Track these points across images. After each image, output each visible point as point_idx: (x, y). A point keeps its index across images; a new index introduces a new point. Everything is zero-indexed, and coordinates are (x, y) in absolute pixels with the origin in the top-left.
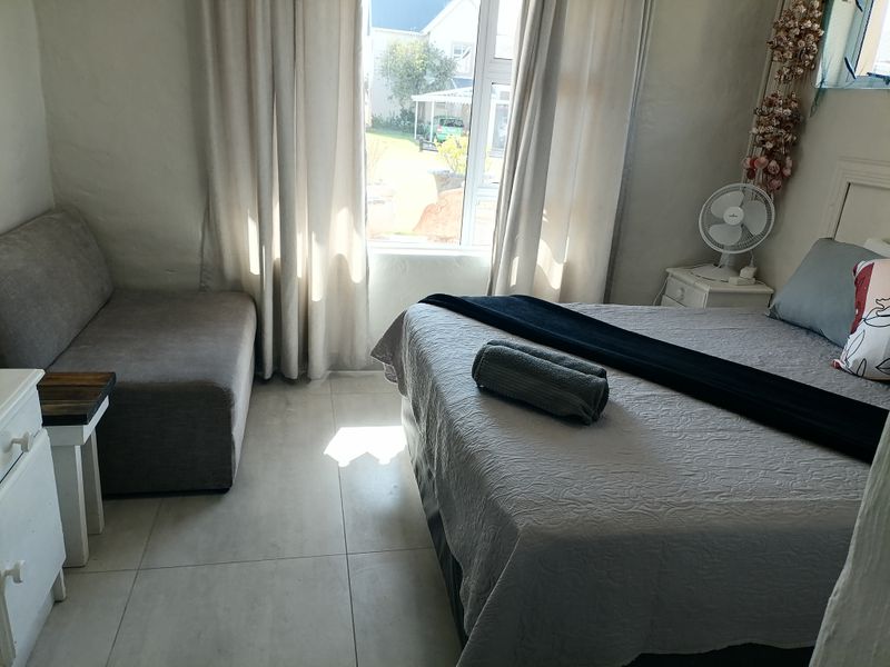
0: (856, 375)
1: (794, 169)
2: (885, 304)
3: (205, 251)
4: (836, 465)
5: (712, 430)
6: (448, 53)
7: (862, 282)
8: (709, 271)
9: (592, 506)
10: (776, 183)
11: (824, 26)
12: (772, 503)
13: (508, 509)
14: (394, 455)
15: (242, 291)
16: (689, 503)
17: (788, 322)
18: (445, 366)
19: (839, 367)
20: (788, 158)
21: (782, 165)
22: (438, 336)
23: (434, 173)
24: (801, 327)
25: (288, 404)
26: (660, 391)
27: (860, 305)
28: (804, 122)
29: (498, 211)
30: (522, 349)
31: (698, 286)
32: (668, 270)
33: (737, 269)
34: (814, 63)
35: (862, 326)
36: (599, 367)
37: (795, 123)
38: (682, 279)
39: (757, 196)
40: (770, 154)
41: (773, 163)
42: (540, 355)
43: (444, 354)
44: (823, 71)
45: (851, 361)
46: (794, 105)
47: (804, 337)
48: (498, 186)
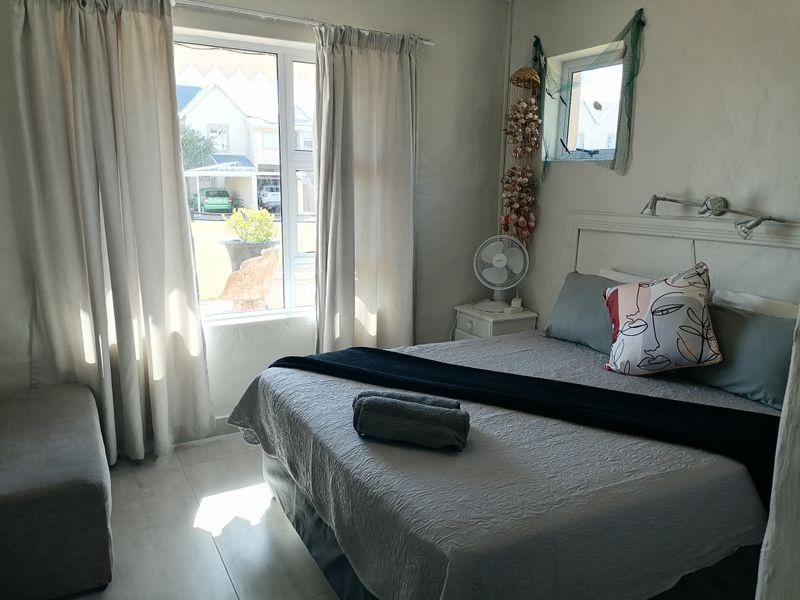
0: (624, 374)
1: (536, 222)
2: (634, 318)
3: (34, 348)
4: (643, 447)
5: (551, 436)
6: (204, 133)
7: (612, 303)
8: (487, 305)
9: (493, 520)
10: (526, 233)
11: (541, 116)
12: (617, 486)
13: (431, 539)
14: (263, 513)
15: (77, 382)
16: (561, 501)
17: (560, 339)
18: (322, 422)
19: (611, 370)
20: (531, 214)
21: (528, 219)
22: (303, 395)
23: (226, 244)
24: (571, 342)
25: (141, 485)
26: (500, 412)
27: (616, 321)
28: (538, 187)
29: (317, 277)
30: (389, 396)
31: (484, 318)
32: (456, 308)
33: (508, 303)
34: (538, 143)
35: (620, 336)
36: (455, 401)
37: (532, 188)
38: (468, 314)
39: (512, 244)
40: (518, 212)
41: (522, 219)
42: (406, 399)
43: (317, 412)
44: (546, 147)
45: (618, 363)
46: (530, 175)
47: (577, 349)
48: (315, 254)
